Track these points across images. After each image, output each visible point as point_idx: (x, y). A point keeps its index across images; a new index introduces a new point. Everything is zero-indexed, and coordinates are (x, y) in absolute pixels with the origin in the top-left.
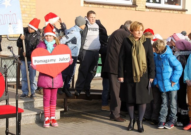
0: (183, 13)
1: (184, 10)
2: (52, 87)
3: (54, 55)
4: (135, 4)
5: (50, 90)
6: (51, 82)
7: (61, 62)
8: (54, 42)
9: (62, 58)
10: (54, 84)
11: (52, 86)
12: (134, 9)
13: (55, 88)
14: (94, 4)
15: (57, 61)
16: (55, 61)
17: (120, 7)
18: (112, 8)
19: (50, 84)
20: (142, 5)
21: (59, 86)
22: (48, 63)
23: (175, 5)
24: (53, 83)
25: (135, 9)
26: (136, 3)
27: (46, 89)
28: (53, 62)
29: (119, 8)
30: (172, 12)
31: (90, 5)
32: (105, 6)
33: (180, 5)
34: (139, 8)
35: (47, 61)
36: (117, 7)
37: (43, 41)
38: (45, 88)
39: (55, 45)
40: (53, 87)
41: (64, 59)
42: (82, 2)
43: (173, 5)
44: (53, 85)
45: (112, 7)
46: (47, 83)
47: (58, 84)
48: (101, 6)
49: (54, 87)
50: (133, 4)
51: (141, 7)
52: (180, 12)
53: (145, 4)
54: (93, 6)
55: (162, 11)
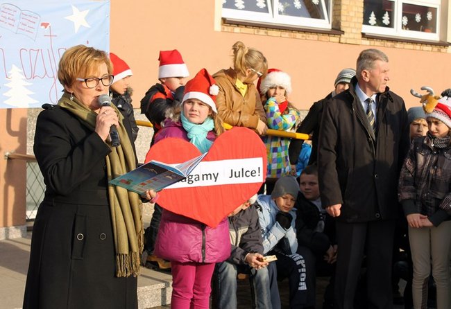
0: (443, 50)
1: (443, 44)
2: (201, 261)
3: (214, 160)
4: (337, 28)
5: (194, 268)
6: (200, 246)
7: (235, 181)
8: (209, 125)
9: (237, 169)
10: (209, 251)
11: (201, 257)
12: (335, 39)
13: (210, 262)
14: (246, 26)
15: (224, 180)
16: (216, 178)
17: (305, 35)
18: (300, 37)
19: (196, 252)
20: (354, 31)
21: (220, 256)
22: (196, 184)
23: (423, 31)
24: (203, 247)
25: (338, 39)
26: (342, 24)
27: (181, 266)
28: (210, 183)
29: (303, 36)
30: (418, 47)
31: (237, 30)
32: (271, 32)
33: (434, 31)
34: (346, 38)
35: (193, 179)
36: (299, 35)
37: (176, 120)
38: (180, 263)
39: (213, 134)
40: (204, 258)
41: (243, 173)
42: (218, 22)
43: (419, 30)
44: (203, 254)
45: (287, 34)
46: (187, 249)
47: (217, 251)
48: (262, 32)
49: (207, 261)
50: (332, 29)
51: (352, 36)
52: (435, 49)
53: (361, 29)
54: (244, 30)
55: (398, 45)
